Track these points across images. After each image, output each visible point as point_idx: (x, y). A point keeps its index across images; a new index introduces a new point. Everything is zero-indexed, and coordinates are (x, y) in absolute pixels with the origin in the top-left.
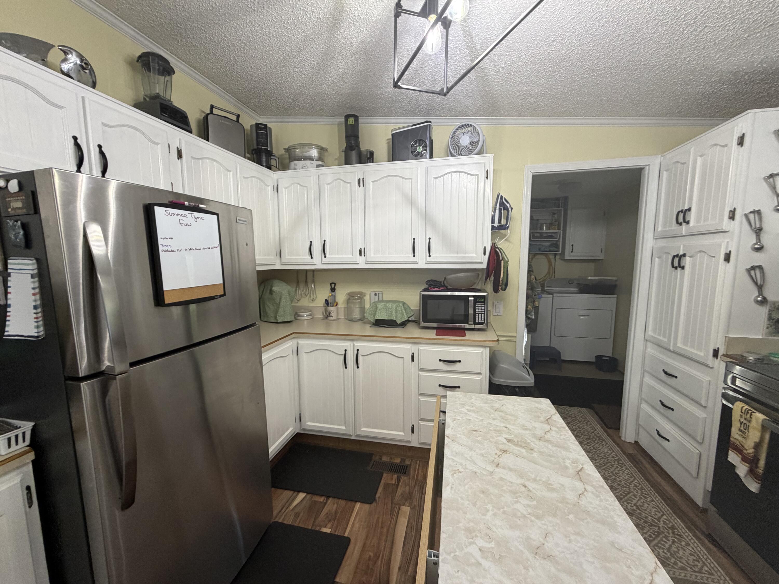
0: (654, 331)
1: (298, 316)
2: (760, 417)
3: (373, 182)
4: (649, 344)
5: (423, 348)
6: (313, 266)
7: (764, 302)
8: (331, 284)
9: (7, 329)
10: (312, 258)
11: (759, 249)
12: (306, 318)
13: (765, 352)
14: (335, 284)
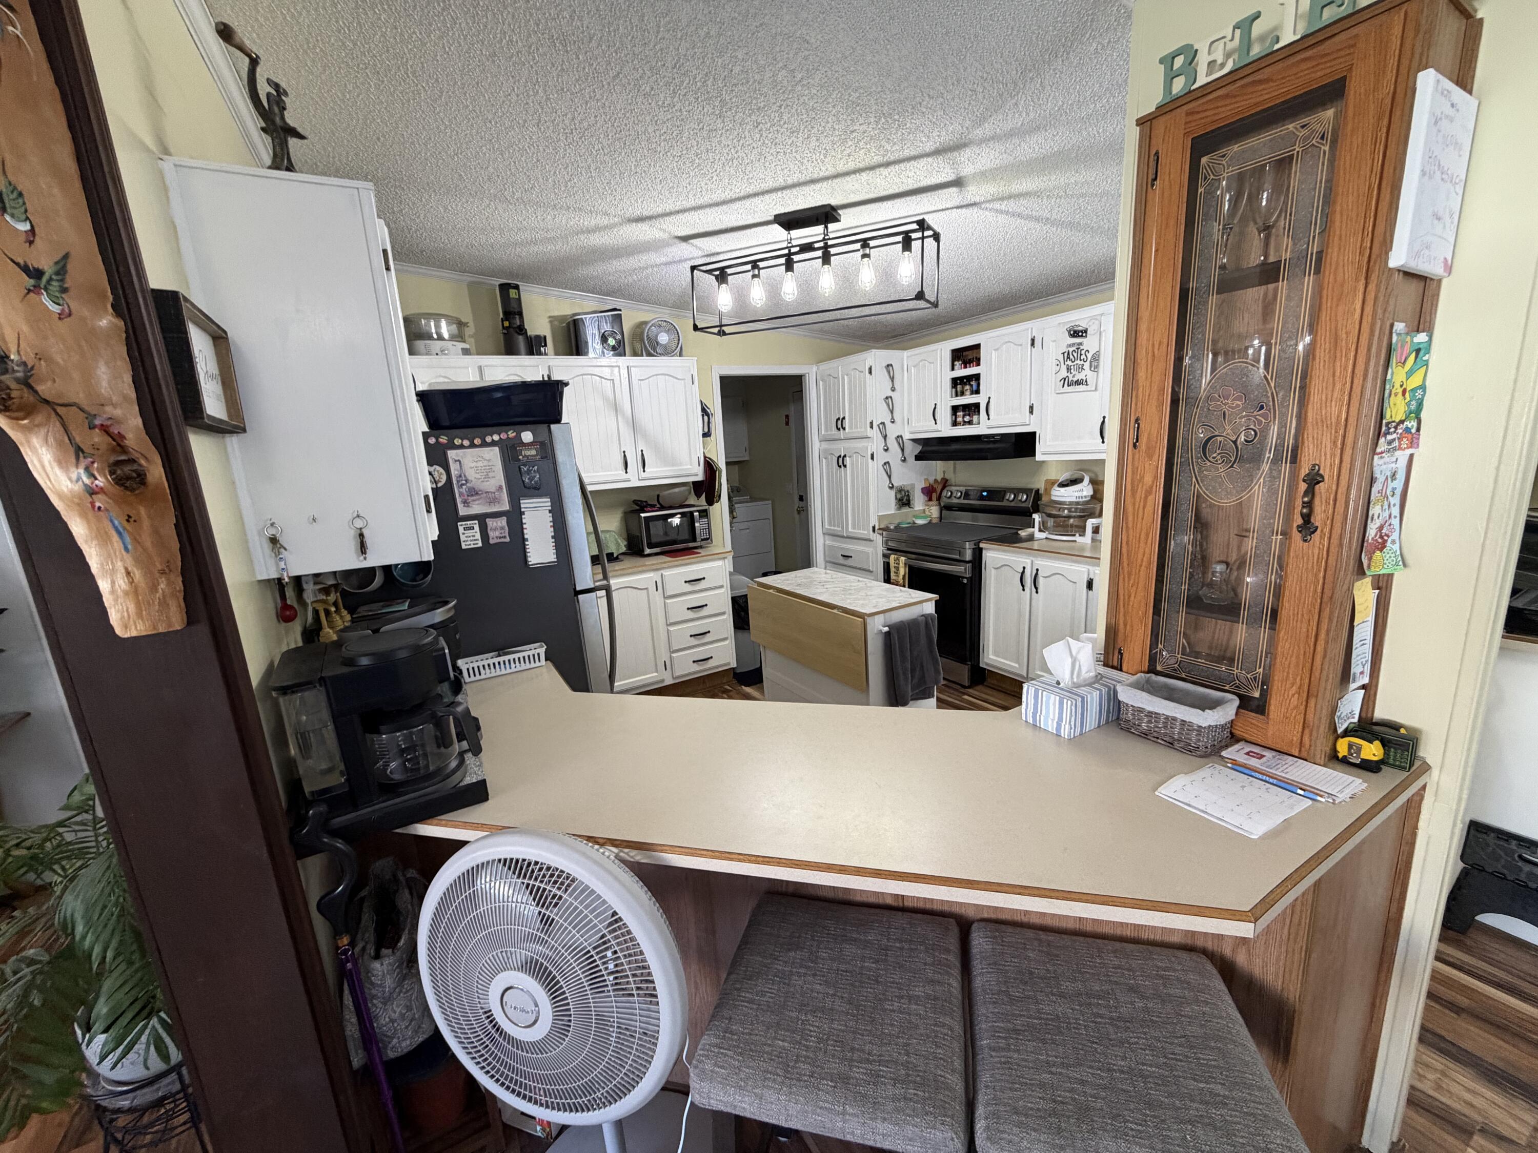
0: (830, 524)
2: (903, 559)
4: (827, 537)
5: (666, 573)
7: (892, 488)
9: (529, 559)
11: (886, 450)
13: (897, 522)
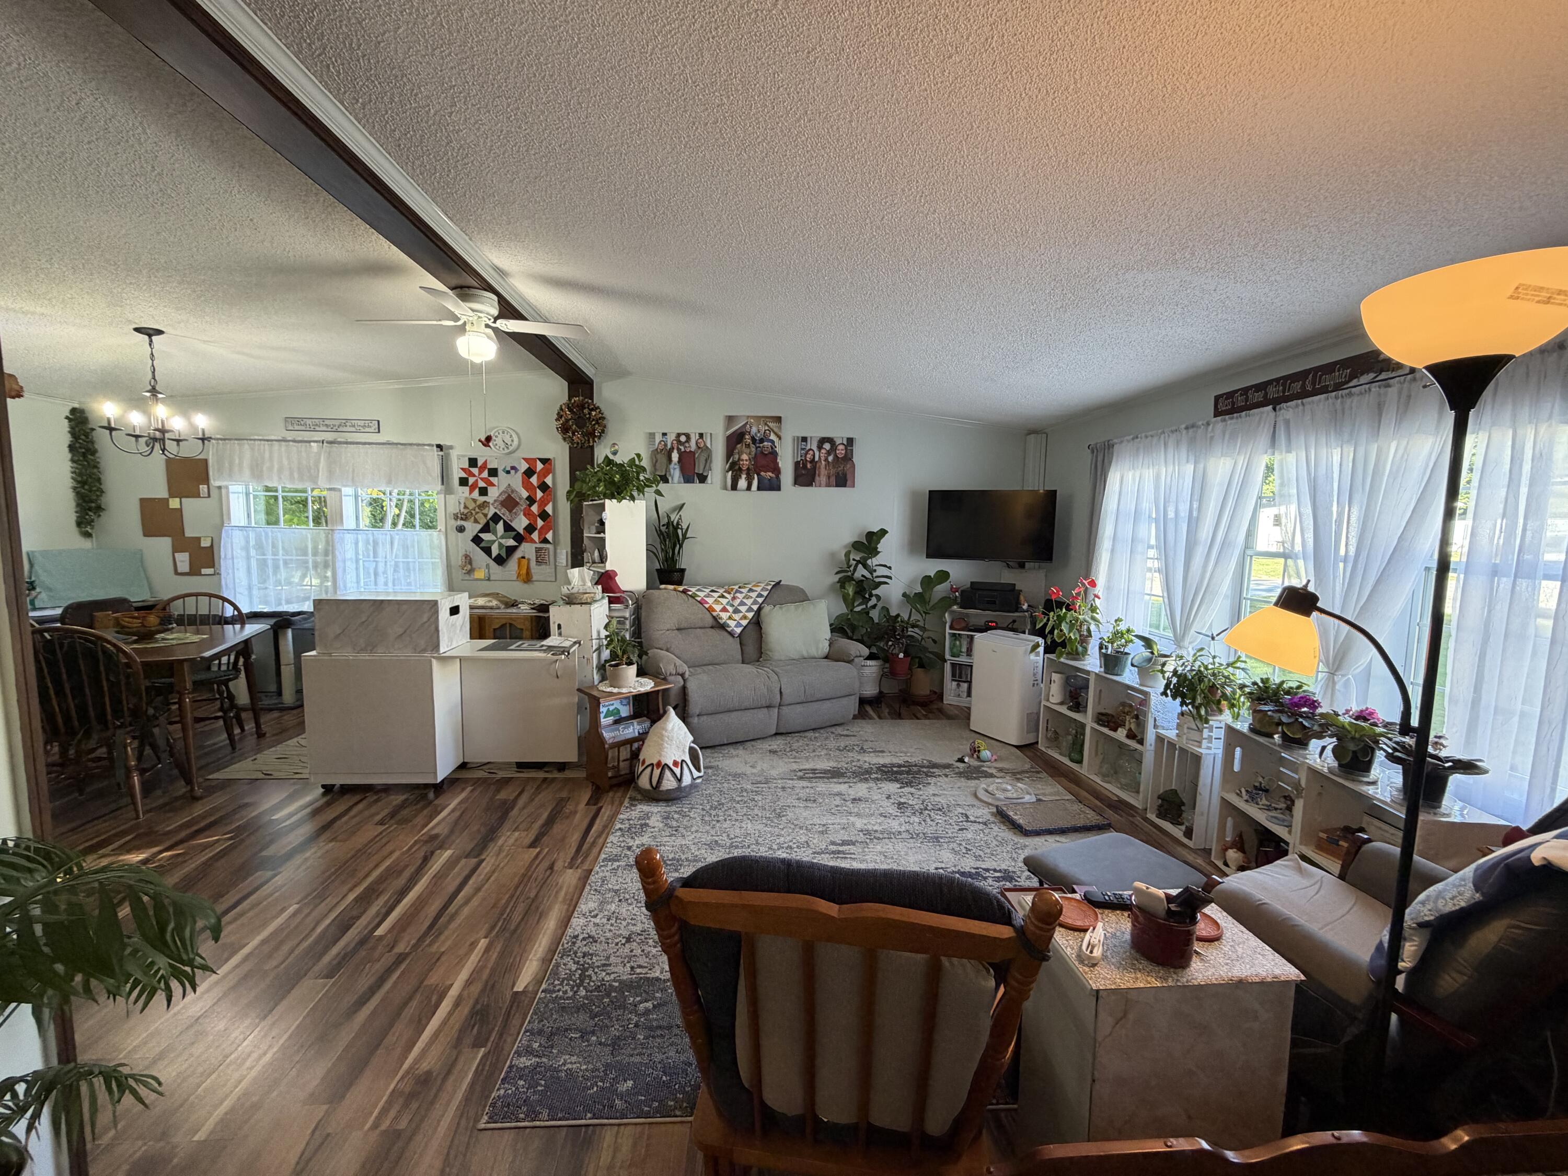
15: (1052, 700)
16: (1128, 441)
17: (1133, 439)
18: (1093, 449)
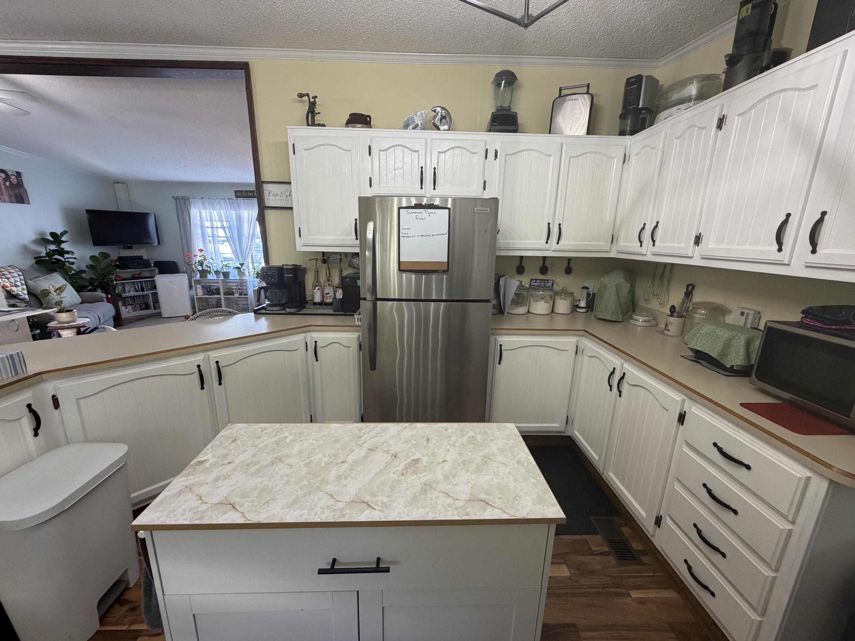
1: (632, 319)
3: (739, 115)
6: (643, 256)
8: (688, 286)
10: (641, 246)
12: (640, 324)
14: (694, 286)
15: (198, 294)
16: (199, 199)
17: (202, 198)
18: (176, 199)
